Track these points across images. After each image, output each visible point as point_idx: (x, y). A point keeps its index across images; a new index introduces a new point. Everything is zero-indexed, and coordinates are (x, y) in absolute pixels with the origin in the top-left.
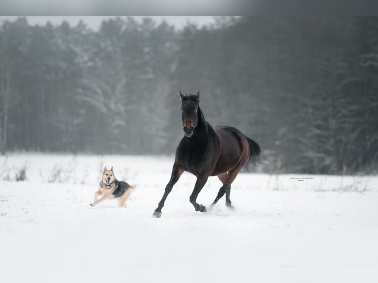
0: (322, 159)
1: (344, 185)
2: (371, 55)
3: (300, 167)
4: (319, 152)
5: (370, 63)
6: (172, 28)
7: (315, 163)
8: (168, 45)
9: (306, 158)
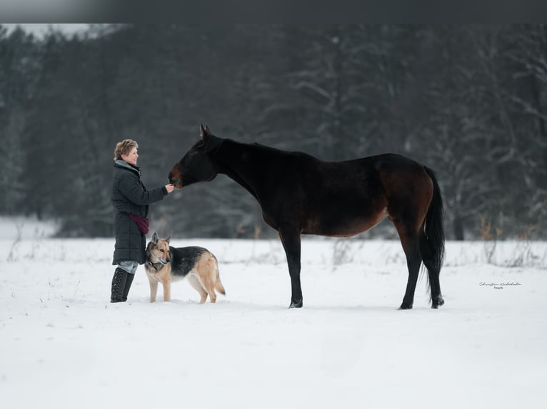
0: (239, 218)
1: (257, 254)
2: (304, 73)
3: (209, 229)
4: (234, 208)
5: (302, 84)
6: (31, 37)
7: (230, 223)
8: (24, 61)
9: (216, 216)
